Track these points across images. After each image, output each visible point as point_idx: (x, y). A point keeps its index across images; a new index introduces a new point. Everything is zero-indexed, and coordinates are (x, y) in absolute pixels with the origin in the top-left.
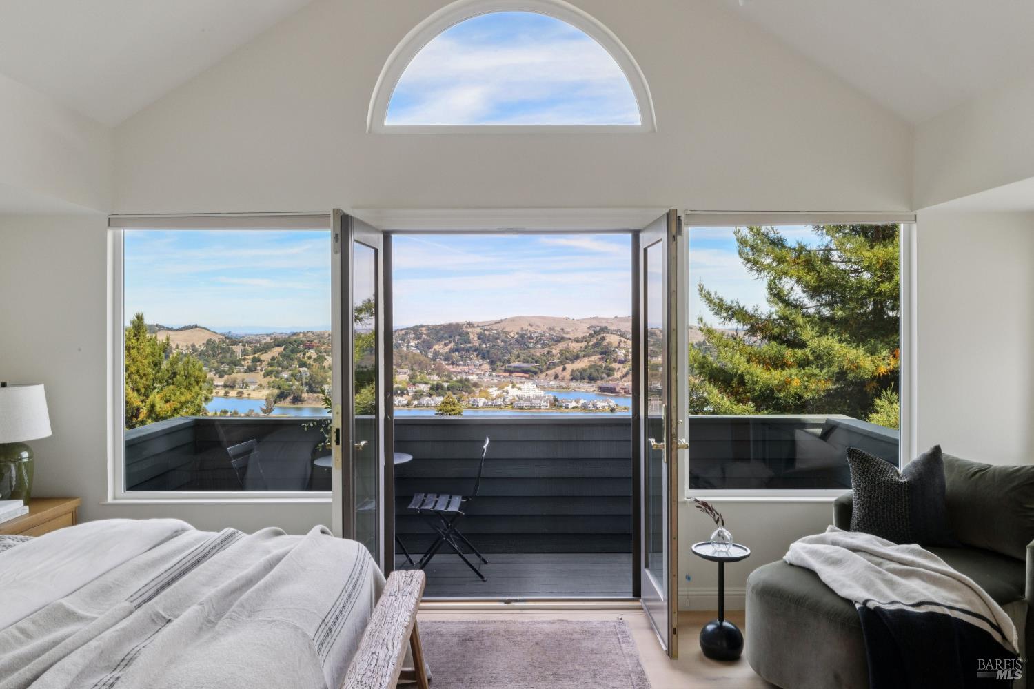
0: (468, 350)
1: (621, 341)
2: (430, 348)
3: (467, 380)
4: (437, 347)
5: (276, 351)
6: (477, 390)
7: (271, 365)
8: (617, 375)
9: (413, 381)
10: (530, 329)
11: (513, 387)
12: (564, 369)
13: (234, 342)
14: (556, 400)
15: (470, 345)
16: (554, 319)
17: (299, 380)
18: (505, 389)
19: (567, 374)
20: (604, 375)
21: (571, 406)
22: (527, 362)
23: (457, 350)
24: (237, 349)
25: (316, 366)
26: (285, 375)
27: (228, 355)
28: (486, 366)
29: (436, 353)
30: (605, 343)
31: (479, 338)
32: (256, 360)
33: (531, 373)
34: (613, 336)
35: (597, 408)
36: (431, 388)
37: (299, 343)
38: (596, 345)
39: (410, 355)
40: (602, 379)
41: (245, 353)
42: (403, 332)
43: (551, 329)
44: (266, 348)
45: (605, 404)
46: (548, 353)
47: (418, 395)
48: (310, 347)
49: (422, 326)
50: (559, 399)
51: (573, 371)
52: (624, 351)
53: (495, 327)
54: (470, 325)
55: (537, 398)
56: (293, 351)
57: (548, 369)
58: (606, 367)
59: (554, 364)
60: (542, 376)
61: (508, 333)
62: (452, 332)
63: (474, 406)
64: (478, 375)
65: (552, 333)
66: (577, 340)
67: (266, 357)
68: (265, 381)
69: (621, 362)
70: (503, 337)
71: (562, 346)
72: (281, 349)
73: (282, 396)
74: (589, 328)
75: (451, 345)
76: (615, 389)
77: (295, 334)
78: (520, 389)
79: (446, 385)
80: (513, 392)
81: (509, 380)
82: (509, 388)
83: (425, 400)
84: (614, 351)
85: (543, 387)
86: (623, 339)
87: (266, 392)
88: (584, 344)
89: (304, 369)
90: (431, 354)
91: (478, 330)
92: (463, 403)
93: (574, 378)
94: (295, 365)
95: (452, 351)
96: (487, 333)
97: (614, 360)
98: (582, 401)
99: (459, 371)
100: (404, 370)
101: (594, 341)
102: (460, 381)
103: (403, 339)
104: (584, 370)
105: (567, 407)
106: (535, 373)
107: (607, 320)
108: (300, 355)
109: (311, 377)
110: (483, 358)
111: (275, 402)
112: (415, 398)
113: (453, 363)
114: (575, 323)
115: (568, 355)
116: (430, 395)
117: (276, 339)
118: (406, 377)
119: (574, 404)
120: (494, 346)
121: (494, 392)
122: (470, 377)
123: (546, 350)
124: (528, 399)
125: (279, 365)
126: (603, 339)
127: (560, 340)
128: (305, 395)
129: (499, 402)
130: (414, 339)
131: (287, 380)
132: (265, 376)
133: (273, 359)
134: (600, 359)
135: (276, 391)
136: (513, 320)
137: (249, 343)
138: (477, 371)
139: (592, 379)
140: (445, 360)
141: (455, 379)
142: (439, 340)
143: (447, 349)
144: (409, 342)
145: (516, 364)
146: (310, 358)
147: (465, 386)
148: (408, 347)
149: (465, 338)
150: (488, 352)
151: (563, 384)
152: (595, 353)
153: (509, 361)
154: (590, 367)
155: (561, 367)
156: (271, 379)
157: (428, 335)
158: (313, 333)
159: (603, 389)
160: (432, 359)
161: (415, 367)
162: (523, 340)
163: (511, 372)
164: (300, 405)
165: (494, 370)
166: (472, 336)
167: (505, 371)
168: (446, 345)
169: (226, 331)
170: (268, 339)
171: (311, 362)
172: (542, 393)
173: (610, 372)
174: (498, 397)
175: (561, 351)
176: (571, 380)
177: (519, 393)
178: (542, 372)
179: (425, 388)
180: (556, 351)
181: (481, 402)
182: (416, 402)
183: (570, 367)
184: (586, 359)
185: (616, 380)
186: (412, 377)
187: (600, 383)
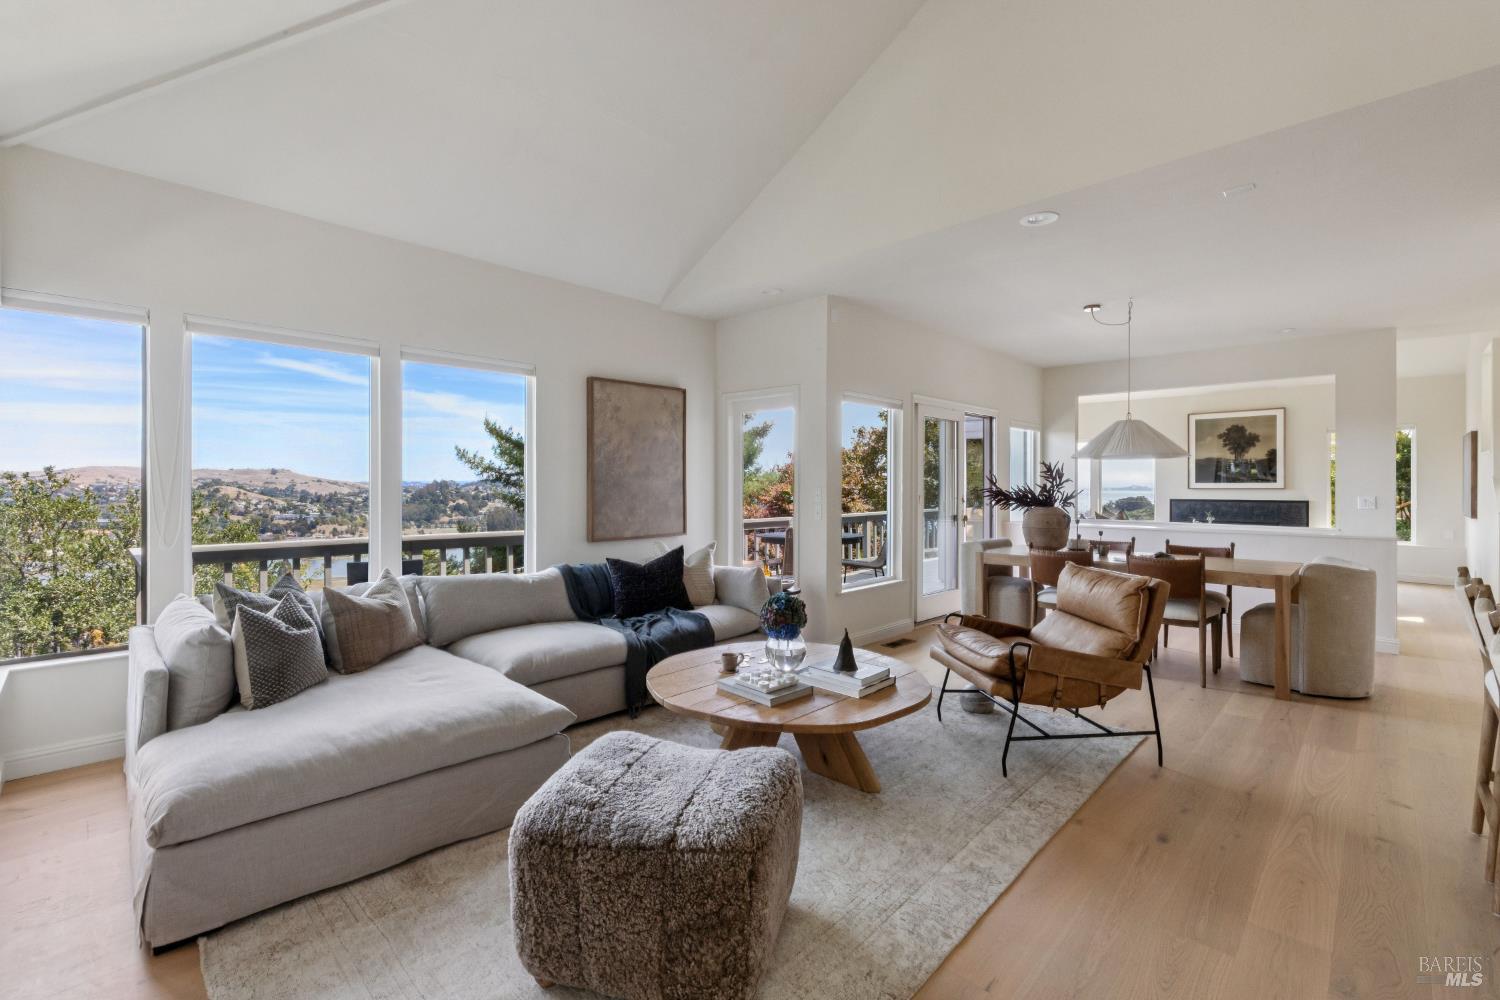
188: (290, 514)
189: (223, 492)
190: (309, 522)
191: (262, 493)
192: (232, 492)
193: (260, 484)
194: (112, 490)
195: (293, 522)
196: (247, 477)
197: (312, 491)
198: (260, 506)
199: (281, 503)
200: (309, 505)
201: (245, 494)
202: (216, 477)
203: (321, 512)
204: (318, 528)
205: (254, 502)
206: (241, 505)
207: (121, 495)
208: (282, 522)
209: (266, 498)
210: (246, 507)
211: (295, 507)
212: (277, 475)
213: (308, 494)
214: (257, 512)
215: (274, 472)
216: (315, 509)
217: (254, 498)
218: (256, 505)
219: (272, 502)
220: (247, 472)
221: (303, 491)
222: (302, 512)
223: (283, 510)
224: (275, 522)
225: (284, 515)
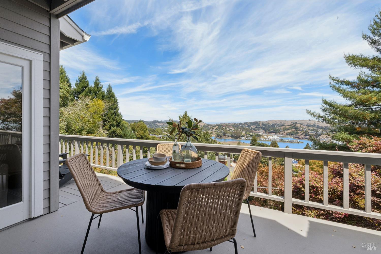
0: (259, 127)
1: (301, 126)
2: (250, 127)
3: (259, 134)
4: (252, 127)
5: (217, 127)
6: (261, 137)
7: (216, 130)
8: (300, 134)
9: (246, 134)
10: (275, 123)
11: (271, 136)
12: (285, 132)
13: (209, 125)
14: (282, 139)
15: (260, 126)
16: (282, 120)
17: (222, 133)
18: (269, 136)
19: (285, 133)
20: (296, 134)
21: (286, 141)
22: (274, 130)
23: (257, 127)
24: (209, 126)
25: (225, 130)
26: (219, 132)
27: (208, 128)
28: (264, 131)
29: (252, 128)
30: (296, 126)
31: (262, 125)
32: (213, 129)
33: (276, 133)
34: (298, 124)
35: (294, 142)
36: (251, 136)
37: (222, 125)
38: (294, 127)
39: (246, 128)
40: (295, 135)
41: (211, 127)
42: (244, 123)
43: (281, 123)
44: (215, 126)
45: (296, 141)
46: (280, 128)
47: (247, 137)
48: (224, 126)
49: (248, 122)
50: (283, 139)
51: (287, 133)
52: (302, 128)
53: (266, 122)
54: (260, 122)
55: (277, 139)
56: (220, 127)
57: (280, 132)
58: (296, 132)
59: (282, 131)
60: (278, 134)
61: (270, 124)
62: (256, 124)
63: (261, 140)
64: (262, 133)
65: (281, 124)
66: (288, 125)
67: (215, 128)
68: (215, 133)
69: (301, 131)
70: (268, 124)
71: (283, 127)
72: (218, 126)
73: (218, 136)
74: (291, 123)
75: (255, 126)
76: (299, 137)
77: (221, 124)
78: (272, 136)
79: (254, 135)
80: (271, 137)
81: (270, 134)
82: (270, 136)
83: (249, 138)
84: (299, 128)
85: (279, 136)
86: (301, 125)
87: (215, 135)
88: (290, 126)
89: (222, 131)
90: (250, 128)
91: (262, 123)
92: (258, 139)
93: (287, 134)
94: (221, 130)
95: (255, 128)
96: (264, 124)
97: (299, 130)
98: (289, 140)
99: (257, 132)
100: (244, 131)
101: (293, 126)
102: (257, 134)
103: (244, 125)
104: (290, 133)
105: (285, 141)
106: (277, 133)
107: (297, 121)
108: (222, 128)
109: (224, 132)
110: (263, 129)
111: (217, 137)
112: (246, 138)
113: (256, 130)
114: (287, 121)
115: (285, 129)
116: (250, 137)
117: (217, 125)
118: (244, 133)
119: (287, 141)
120: (266, 127)
121: (266, 137)
122: (260, 134)
123: (279, 128)
124: (275, 139)
125: (217, 130)
126: (296, 125)
127: (284, 125)
128: (222, 136)
129: (267, 139)
130: (246, 125)
131: (219, 133)
132: (215, 132)
133: (216, 128)
134: (295, 130)
135: (217, 135)
136: (271, 121)
137: (212, 125)
138: (261, 132)
139: (292, 135)
140: (254, 129)
141: (256, 134)
142: (252, 125)
143: (254, 127)
144: (245, 125)
145: (272, 131)
146: (224, 128)
147: (258, 135)
148: (245, 126)
149: (259, 125)
150: (264, 128)
151: (284, 136)
152: (293, 129)
153: (270, 130)
154: (292, 132)
155: (284, 132)
156: (216, 133)
157: (250, 124)
158: (224, 123)
159: (296, 138)
160: (251, 129)
161: (247, 131)
162: (273, 125)
163: (270, 133)
164: (221, 138)
165: (266, 132)
166: (260, 124)
167: (269, 132)
168: (254, 126)
169: (207, 123)
170: (215, 125)
171: (224, 129)
172: (278, 138)
173: (298, 133)
174: (267, 138)
175: (284, 128)
176: (287, 135)
177: (272, 137)
178: (278, 133)
179: (249, 136)
180: (282, 128)
181: (262, 139)
182: (247, 139)
183: (286, 132)
184: (291, 130)
185: (299, 135)
186: (246, 133)
187: (295, 136)
188: (313, 132)
189: (297, 126)
190: (319, 134)
191: (306, 126)
192: (299, 125)
193: (306, 124)
194: (275, 125)
195: (314, 134)
196: (303, 122)
197: (320, 126)
198: (306, 129)
199: (311, 128)
200: (319, 129)
201: (302, 126)
202: (296, 122)
203: (322, 131)
204: (322, 136)
205: (304, 128)
206: (301, 129)
207: (277, 126)
208: (312, 134)
209: (307, 127)
210: (302, 129)
211: (315, 130)
212: (311, 121)
213: (319, 126)
214: (305, 131)
215: (310, 120)
216: (321, 130)
217: (304, 127)
218: (305, 129)
219: (309, 128)
220: (303, 120)
221: (318, 126)
222: (317, 131)
223: (312, 130)
224: (310, 133)
225: (312, 132)
